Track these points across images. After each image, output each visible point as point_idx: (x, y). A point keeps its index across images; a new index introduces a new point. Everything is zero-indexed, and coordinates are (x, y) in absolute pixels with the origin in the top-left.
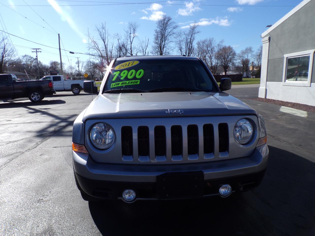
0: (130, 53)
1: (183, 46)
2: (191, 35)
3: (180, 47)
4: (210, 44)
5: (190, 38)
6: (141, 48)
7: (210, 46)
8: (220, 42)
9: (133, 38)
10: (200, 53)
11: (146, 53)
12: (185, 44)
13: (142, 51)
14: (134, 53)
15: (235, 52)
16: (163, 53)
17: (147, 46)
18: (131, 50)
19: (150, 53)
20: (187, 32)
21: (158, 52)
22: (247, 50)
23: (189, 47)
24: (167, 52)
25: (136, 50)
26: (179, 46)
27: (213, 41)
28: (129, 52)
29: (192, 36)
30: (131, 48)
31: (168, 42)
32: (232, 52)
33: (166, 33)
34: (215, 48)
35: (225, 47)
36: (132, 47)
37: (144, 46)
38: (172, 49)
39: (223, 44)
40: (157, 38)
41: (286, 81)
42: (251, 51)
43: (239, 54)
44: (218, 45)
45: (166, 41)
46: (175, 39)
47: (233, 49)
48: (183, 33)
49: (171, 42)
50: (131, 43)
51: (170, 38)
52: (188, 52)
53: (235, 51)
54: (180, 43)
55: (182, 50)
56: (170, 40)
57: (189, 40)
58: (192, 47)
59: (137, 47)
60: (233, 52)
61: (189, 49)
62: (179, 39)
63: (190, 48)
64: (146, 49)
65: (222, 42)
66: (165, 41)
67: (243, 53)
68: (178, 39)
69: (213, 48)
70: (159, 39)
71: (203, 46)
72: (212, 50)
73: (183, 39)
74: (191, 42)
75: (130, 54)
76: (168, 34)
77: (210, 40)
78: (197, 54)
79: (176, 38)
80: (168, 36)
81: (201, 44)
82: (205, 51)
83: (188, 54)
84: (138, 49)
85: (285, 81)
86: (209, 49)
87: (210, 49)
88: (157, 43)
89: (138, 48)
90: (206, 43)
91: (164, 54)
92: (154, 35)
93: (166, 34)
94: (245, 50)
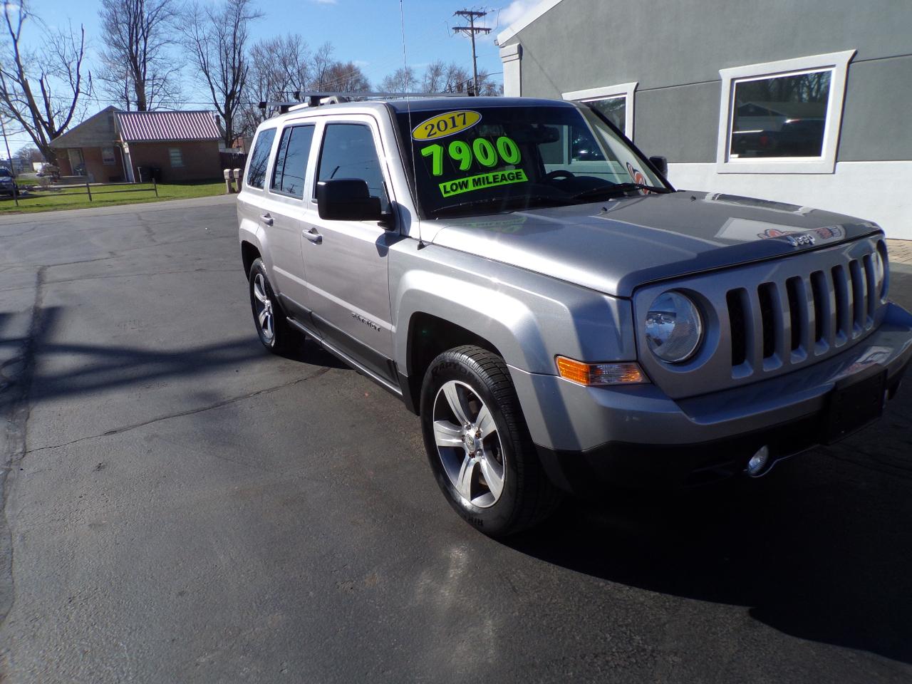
0: (17, 77)
1: (213, 58)
2: (233, 24)
3: (203, 62)
4: (293, 56)
5: (232, 33)
6: (57, 59)
7: (294, 61)
8: (320, 51)
9: (21, 22)
10: (265, 82)
11: (79, 77)
12: (216, 52)
13: (65, 69)
14: (32, 75)
15: (366, 80)
16: (146, 78)
17: (79, 54)
18: (20, 66)
19: (99, 78)
20: (220, 11)
21: (127, 75)
22: (399, 74)
23: (231, 61)
24: (159, 76)
25: (37, 65)
26: (197, 58)
27: (301, 47)
28: (12, 73)
29: (236, 26)
30: (17, 59)
31: (157, 42)
32: (359, 80)
33: (145, 9)
34: (309, 67)
35: (340, 65)
36: (20, 53)
37: (68, 52)
38: (175, 66)
39: (330, 56)
40: (113, 26)
41: (572, 163)
42: (410, 79)
43: (379, 88)
44: (317, 59)
45: (149, 40)
46: (181, 34)
47: (362, 72)
48: (205, 15)
49: (168, 41)
50: (15, 41)
51: (162, 29)
52: (230, 77)
53: (366, 77)
54: (198, 46)
55: (212, 71)
56: (165, 36)
57: (229, 40)
58: (240, 62)
59: (39, 54)
60: (363, 81)
61: (233, 68)
62: (195, 34)
63: (237, 65)
64: (79, 64)
65: (327, 49)
66: (145, 39)
67: (391, 84)
68: (191, 33)
69: (304, 67)
70: (125, 29)
71: (271, 59)
72: (302, 72)
73: (207, 35)
74: (236, 47)
75: (18, 81)
76: (154, 13)
77: (290, 44)
78: (256, 87)
79: (183, 29)
80: (154, 22)
81: (265, 53)
82: (280, 75)
83: (233, 86)
84: (47, 63)
85: (570, 163)
86: (290, 68)
87: (295, 71)
88: (117, 45)
89: (44, 59)
90: (280, 52)
91: (150, 83)
92: (101, 14)
93: (146, 16)
94: (394, 76)
